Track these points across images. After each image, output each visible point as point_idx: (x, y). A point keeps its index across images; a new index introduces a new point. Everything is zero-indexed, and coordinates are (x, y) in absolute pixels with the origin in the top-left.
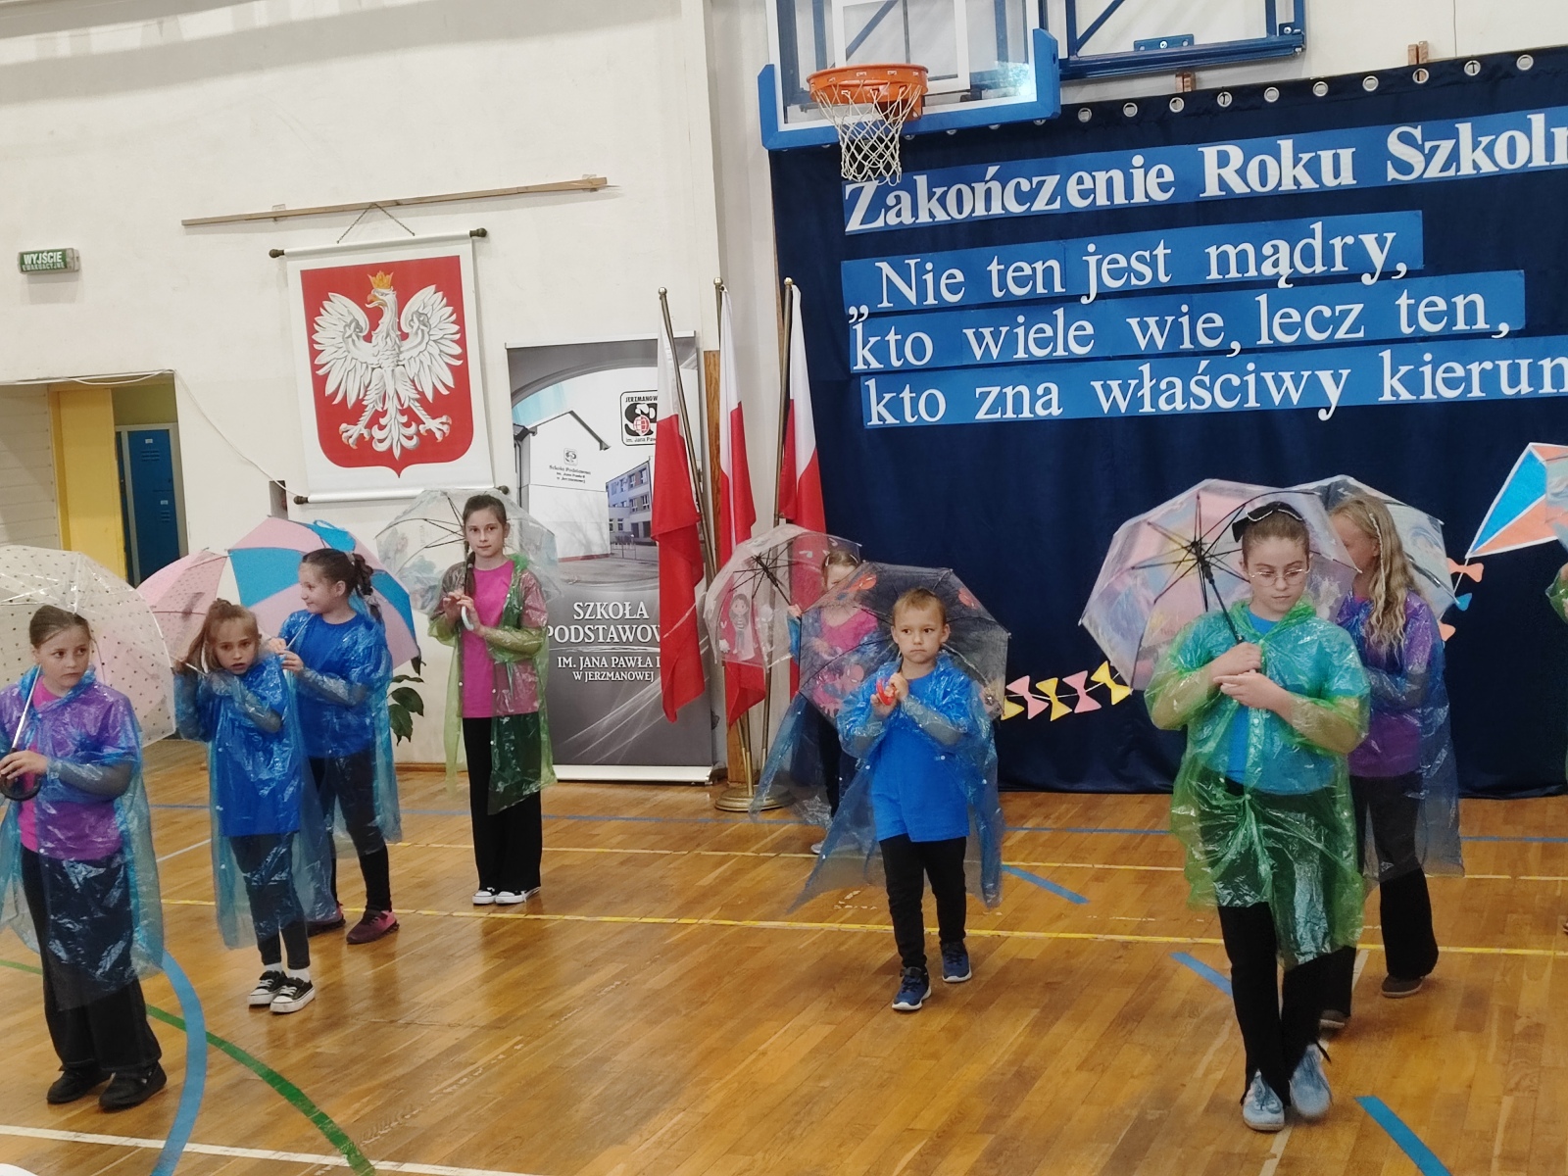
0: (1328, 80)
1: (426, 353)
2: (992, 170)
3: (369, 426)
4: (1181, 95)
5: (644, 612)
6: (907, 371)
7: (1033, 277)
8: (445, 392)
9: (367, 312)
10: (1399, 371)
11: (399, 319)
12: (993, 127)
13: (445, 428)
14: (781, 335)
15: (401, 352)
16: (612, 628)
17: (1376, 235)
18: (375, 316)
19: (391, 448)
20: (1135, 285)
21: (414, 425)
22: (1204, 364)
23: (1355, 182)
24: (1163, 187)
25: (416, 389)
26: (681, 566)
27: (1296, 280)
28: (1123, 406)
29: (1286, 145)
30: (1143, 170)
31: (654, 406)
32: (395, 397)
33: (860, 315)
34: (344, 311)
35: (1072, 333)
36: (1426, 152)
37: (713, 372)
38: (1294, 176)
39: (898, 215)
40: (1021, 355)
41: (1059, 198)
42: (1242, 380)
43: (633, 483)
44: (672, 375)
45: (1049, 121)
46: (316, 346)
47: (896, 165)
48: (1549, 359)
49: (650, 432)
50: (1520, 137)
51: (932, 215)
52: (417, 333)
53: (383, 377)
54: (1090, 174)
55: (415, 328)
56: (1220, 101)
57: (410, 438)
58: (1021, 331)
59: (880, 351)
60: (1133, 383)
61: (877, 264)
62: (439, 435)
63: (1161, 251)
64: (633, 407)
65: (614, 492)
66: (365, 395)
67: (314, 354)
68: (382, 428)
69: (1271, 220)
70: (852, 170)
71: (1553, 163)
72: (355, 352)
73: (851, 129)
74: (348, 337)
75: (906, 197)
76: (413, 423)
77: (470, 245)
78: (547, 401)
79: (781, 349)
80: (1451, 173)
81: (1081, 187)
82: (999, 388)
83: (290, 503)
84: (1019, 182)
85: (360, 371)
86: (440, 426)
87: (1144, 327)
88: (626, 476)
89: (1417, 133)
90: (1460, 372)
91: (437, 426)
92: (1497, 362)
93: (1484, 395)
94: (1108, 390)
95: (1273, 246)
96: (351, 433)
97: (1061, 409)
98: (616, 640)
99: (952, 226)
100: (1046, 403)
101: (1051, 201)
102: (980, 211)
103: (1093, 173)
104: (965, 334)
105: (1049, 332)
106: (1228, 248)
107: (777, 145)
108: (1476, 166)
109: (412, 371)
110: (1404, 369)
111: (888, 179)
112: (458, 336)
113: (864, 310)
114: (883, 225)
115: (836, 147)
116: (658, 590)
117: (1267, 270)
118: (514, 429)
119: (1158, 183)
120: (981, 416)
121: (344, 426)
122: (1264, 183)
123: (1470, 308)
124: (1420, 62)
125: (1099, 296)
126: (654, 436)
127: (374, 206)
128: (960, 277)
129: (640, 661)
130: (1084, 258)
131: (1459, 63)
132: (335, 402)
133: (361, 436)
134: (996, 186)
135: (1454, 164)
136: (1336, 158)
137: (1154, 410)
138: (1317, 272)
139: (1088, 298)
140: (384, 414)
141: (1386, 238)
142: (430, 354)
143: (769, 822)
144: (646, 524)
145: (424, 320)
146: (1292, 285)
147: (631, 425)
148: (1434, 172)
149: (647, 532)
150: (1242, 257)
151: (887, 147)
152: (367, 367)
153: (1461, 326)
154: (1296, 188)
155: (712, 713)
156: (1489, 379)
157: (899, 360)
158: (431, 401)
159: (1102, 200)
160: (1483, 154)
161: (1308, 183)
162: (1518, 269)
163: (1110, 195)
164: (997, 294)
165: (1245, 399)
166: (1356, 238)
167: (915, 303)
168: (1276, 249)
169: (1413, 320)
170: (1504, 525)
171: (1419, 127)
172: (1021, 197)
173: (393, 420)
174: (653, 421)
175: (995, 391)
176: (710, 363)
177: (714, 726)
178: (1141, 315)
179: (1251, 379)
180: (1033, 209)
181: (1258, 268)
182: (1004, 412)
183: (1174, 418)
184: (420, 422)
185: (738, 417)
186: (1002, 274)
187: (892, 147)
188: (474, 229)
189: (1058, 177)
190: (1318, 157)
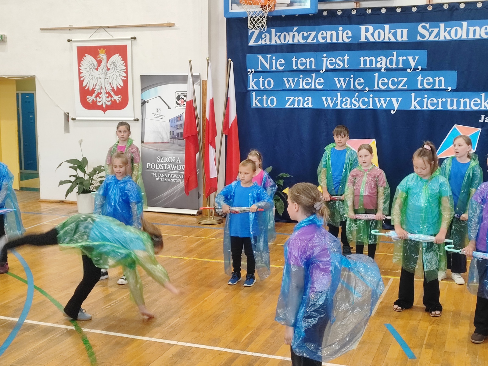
0: (401, 7)
1: (115, 75)
2: (295, 29)
3: (96, 97)
4: (356, 9)
5: (179, 161)
6: (265, 90)
7: (306, 63)
8: (120, 88)
9: (97, 61)
10: (417, 100)
11: (107, 64)
12: (296, 15)
13: (120, 99)
14: (226, 76)
15: (107, 74)
16: (169, 165)
17: (413, 57)
18: (99, 62)
19: (102, 104)
20: (337, 68)
21: (110, 98)
22: (357, 94)
23: (407, 40)
24: (348, 38)
25: (111, 86)
26: (192, 147)
27: (387, 69)
28: (331, 105)
29: (387, 27)
30: (342, 32)
31: (186, 96)
32: (105, 88)
33: (252, 72)
34: (90, 60)
35: (317, 81)
36: (430, 32)
37: (205, 87)
38: (389, 37)
39: (265, 41)
40: (301, 87)
41: (316, 39)
42: (368, 99)
43: (178, 120)
44: (192, 87)
45: (314, 15)
46: (80, 71)
47: (265, 25)
48: (463, 99)
49: (184, 105)
50: (459, 29)
51: (276, 42)
52: (112, 69)
53: (101, 82)
54: (326, 32)
55: (112, 67)
56: (367, 11)
57: (109, 102)
58: (301, 80)
59: (257, 83)
60: (335, 98)
61: (258, 56)
62: (118, 101)
63: (346, 58)
64: (179, 96)
65: (172, 123)
66: (95, 87)
67: (80, 73)
68: (100, 98)
69: (380, 50)
70: (251, 26)
71: (468, 38)
72: (93, 73)
73: (252, 13)
74: (91, 69)
75: (268, 35)
76: (110, 97)
77: (131, 42)
78: (152, 92)
79: (226, 81)
80: (437, 39)
81: (323, 36)
82: (293, 97)
83: (70, 120)
84: (303, 33)
85: (94, 79)
86: (118, 98)
87: (339, 81)
88: (176, 118)
89: (427, 25)
90: (435, 101)
91: (117, 98)
92: (447, 99)
93: (442, 109)
94: (327, 100)
95: (380, 58)
96: (90, 99)
97: (312, 105)
98: (170, 169)
99: (282, 45)
100: (307, 103)
101: (313, 40)
102: (291, 42)
103: (327, 32)
104: (284, 80)
105: (310, 81)
106: (367, 58)
107: (229, 16)
108: (445, 37)
109: (110, 80)
110: (418, 99)
111: (262, 30)
112: (125, 70)
113: (253, 70)
114: (260, 44)
115: (247, 18)
116: (185, 154)
117: (379, 66)
118: (141, 101)
119: (347, 36)
120: (287, 106)
121: (88, 97)
122: (379, 38)
123: (440, 81)
124: (430, 3)
125: (326, 71)
126: (185, 106)
127: (101, 27)
128: (283, 62)
129: (177, 176)
130: (322, 58)
131: (442, 5)
132: (86, 89)
133: (93, 100)
134: (296, 34)
135: (438, 36)
136: (402, 32)
137: (341, 107)
138: (394, 67)
139: (323, 71)
140: (101, 93)
141: (416, 58)
142: (116, 75)
143: (214, 228)
144: (181, 133)
145: (115, 64)
146: (385, 71)
147: (178, 102)
148: (432, 38)
149: (181, 136)
150: (371, 61)
151: (263, 20)
152: (96, 78)
153: (437, 87)
154: (389, 40)
155: (199, 193)
156: (444, 104)
157: (263, 87)
158: (116, 90)
159: (329, 41)
160: (447, 33)
161: (393, 39)
162: (455, 70)
163: (331, 39)
164: (295, 68)
165: (369, 105)
166: (406, 57)
167: (269, 69)
168: (382, 59)
169: (422, 84)
170: (445, 149)
171: (428, 24)
172: (304, 38)
173: (104, 96)
174: (185, 101)
175: (292, 98)
176: (204, 84)
177: (199, 197)
178: (338, 77)
179: (371, 99)
180: (307, 42)
181: (376, 65)
182: (294, 105)
183: (347, 110)
184: (112, 97)
185: (212, 102)
186: (296, 62)
187: (264, 19)
188: (132, 37)
189: (316, 32)
190: (396, 32)
